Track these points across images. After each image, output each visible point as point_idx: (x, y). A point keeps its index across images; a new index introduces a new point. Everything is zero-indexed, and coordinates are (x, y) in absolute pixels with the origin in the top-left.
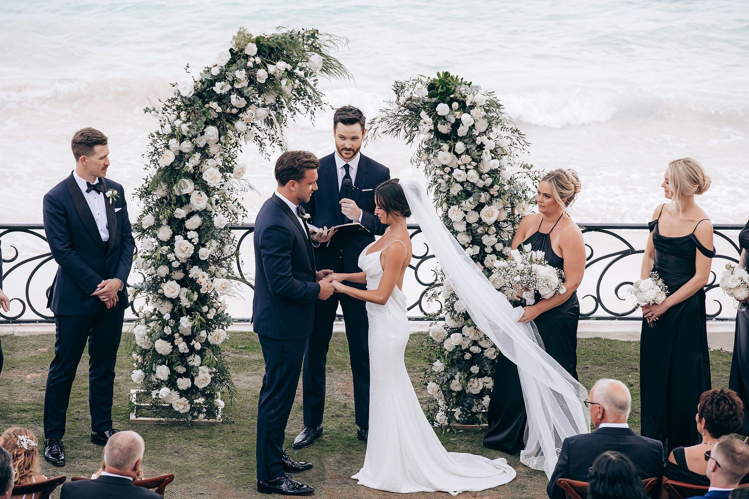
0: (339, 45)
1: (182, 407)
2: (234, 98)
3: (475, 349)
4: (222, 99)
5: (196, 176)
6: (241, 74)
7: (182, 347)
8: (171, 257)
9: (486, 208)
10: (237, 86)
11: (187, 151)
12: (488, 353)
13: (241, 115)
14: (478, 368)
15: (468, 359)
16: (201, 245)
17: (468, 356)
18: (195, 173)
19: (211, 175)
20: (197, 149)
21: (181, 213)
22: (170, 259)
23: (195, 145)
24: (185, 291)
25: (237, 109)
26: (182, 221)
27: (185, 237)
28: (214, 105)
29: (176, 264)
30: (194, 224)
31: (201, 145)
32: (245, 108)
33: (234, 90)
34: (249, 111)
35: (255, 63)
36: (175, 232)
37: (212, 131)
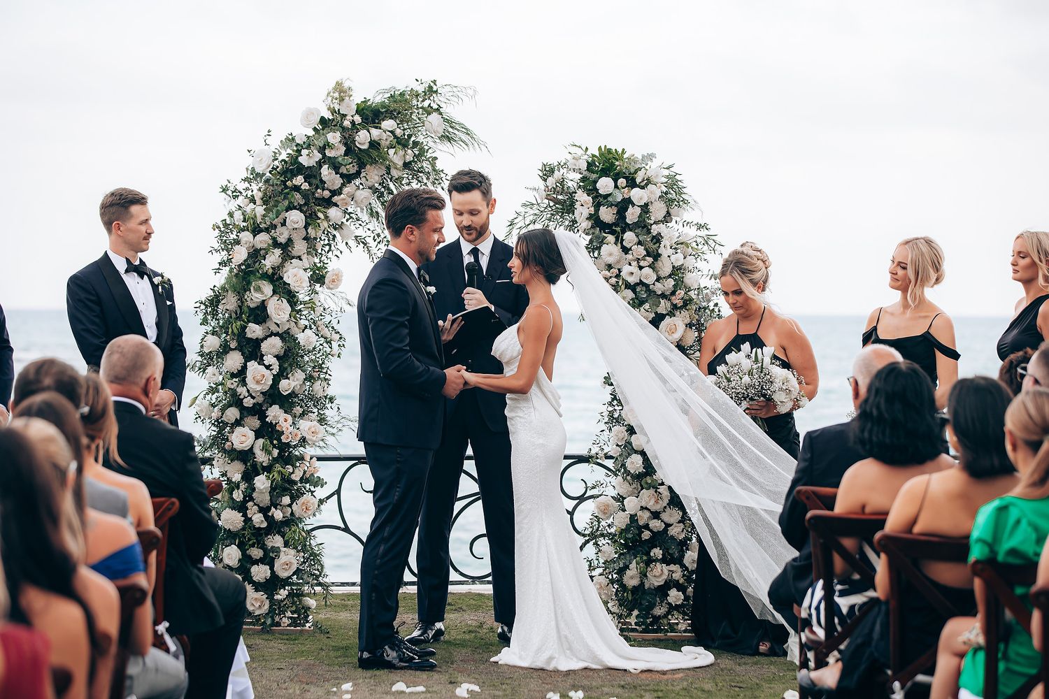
0: (464, 98)
1: (257, 605)
2: (325, 171)
3: (656, 525)
4: (312, 174)
5: (275, 278)
6: (334, 137)
7: (258, 519)
8: (242, 391)
9: (668, 320)
10: (329, 153)
11: (265, 246)
12: (674, 531)
13: (335, 199)
14: (661, 551)
15: (647, 538)
16: (281, 375)
17: (646, 535)
18: (273, 274)
19: (295, 276)
20: (276, 244)
21: (254, 331)
22: (240, 395)
23: (274, 239)
24: (261, 441)
25: (330, 191)
26: (257, 343)
27: (261, 362)
28: (299, 180)
29: (248, 402)
30: (272, 347)
31: (282, 240)
32: (341, 188)
33: (325, 160)
34: (346, 190)
35: (353, 123)
36: (248, 358)
37: (296, 218)
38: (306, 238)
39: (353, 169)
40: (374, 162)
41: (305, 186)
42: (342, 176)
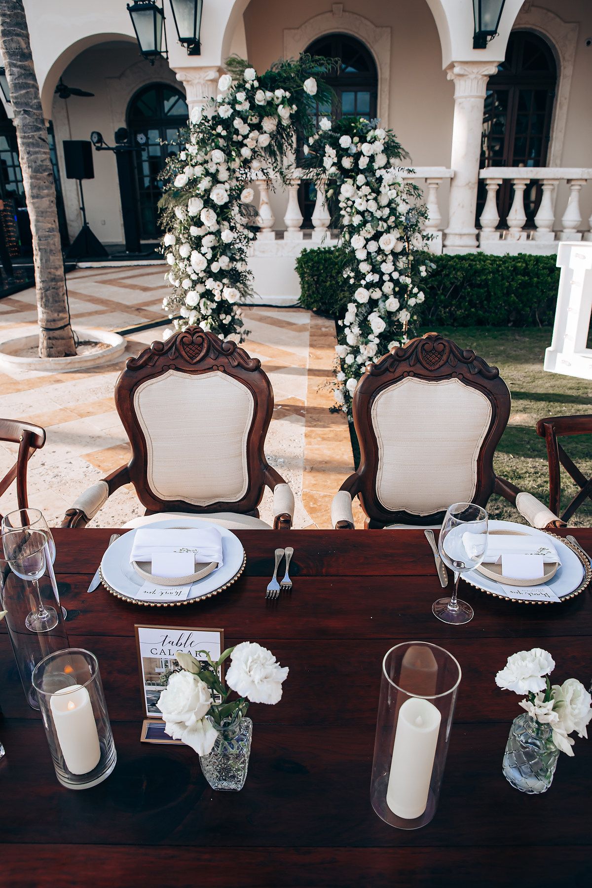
2: (238, 123)
4: (227, 123)
5: (205, 197)
6: (241, 96)
8: (189, 270)
10: (238, 108)
11: (199, 175)
13: (245, 142)
16: (214, 259)
18: (205, 194)
19: (218, 194)
20: (207, 173)
21: (194, 231)
22: (189, 272)
23: (206, 170)
24: (204, 299)
25: (243, 136)
26: (199, 238)
27: (200, 252)
28: (219, 129)
29: (194, 277)
30: (208, 242)
31: (212, 170)
32: (248, 134)
33: (236, 113)
34: (251, 135)
35: (252, 86)
36: (193, 249)
37: (218, 156)
38: (229, 169)
39: (255, 120)
40: (269, 115)
41: (224, 133)
42: (249, 125)
